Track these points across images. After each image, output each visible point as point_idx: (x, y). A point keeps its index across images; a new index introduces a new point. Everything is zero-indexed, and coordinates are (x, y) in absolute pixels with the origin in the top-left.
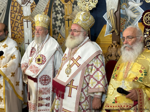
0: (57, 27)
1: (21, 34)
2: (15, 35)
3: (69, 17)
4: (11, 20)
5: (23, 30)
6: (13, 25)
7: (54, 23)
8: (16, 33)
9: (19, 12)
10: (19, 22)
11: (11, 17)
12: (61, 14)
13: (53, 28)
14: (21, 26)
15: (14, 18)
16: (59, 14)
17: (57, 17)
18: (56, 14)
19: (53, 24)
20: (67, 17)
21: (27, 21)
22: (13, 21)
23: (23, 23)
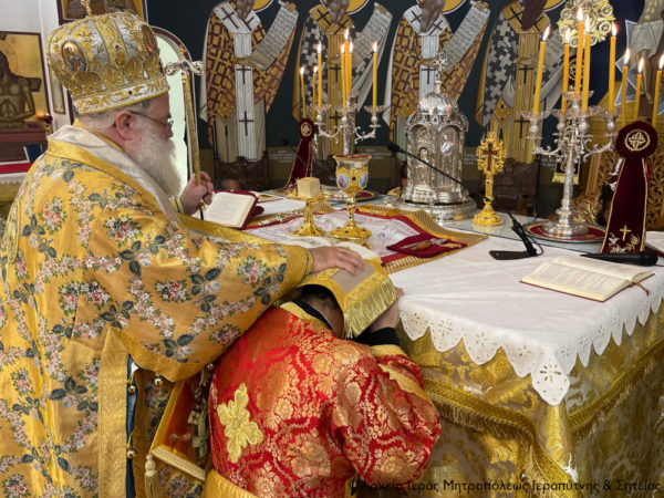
0: (495, 84)
1: (412, 98)
2: (399, 100)
3: (529, 63)
4: (394, 66)
5: (417, 89)
6: (397, 78)
7: (490, 75)
8: (401, 94)
9: (413, 50)
10: (411, 70)
11: (395, 60)
12: (509, 56)
13: (487, 86)
14: (414, 79)
15: (400, 63)
16: (505, 54)
17: (499, 62)
18: (497, 56)
19: (487, 78)
20: (524, 62)
21: (429, 70)
22: (398, 68)
23: (418, 73)
